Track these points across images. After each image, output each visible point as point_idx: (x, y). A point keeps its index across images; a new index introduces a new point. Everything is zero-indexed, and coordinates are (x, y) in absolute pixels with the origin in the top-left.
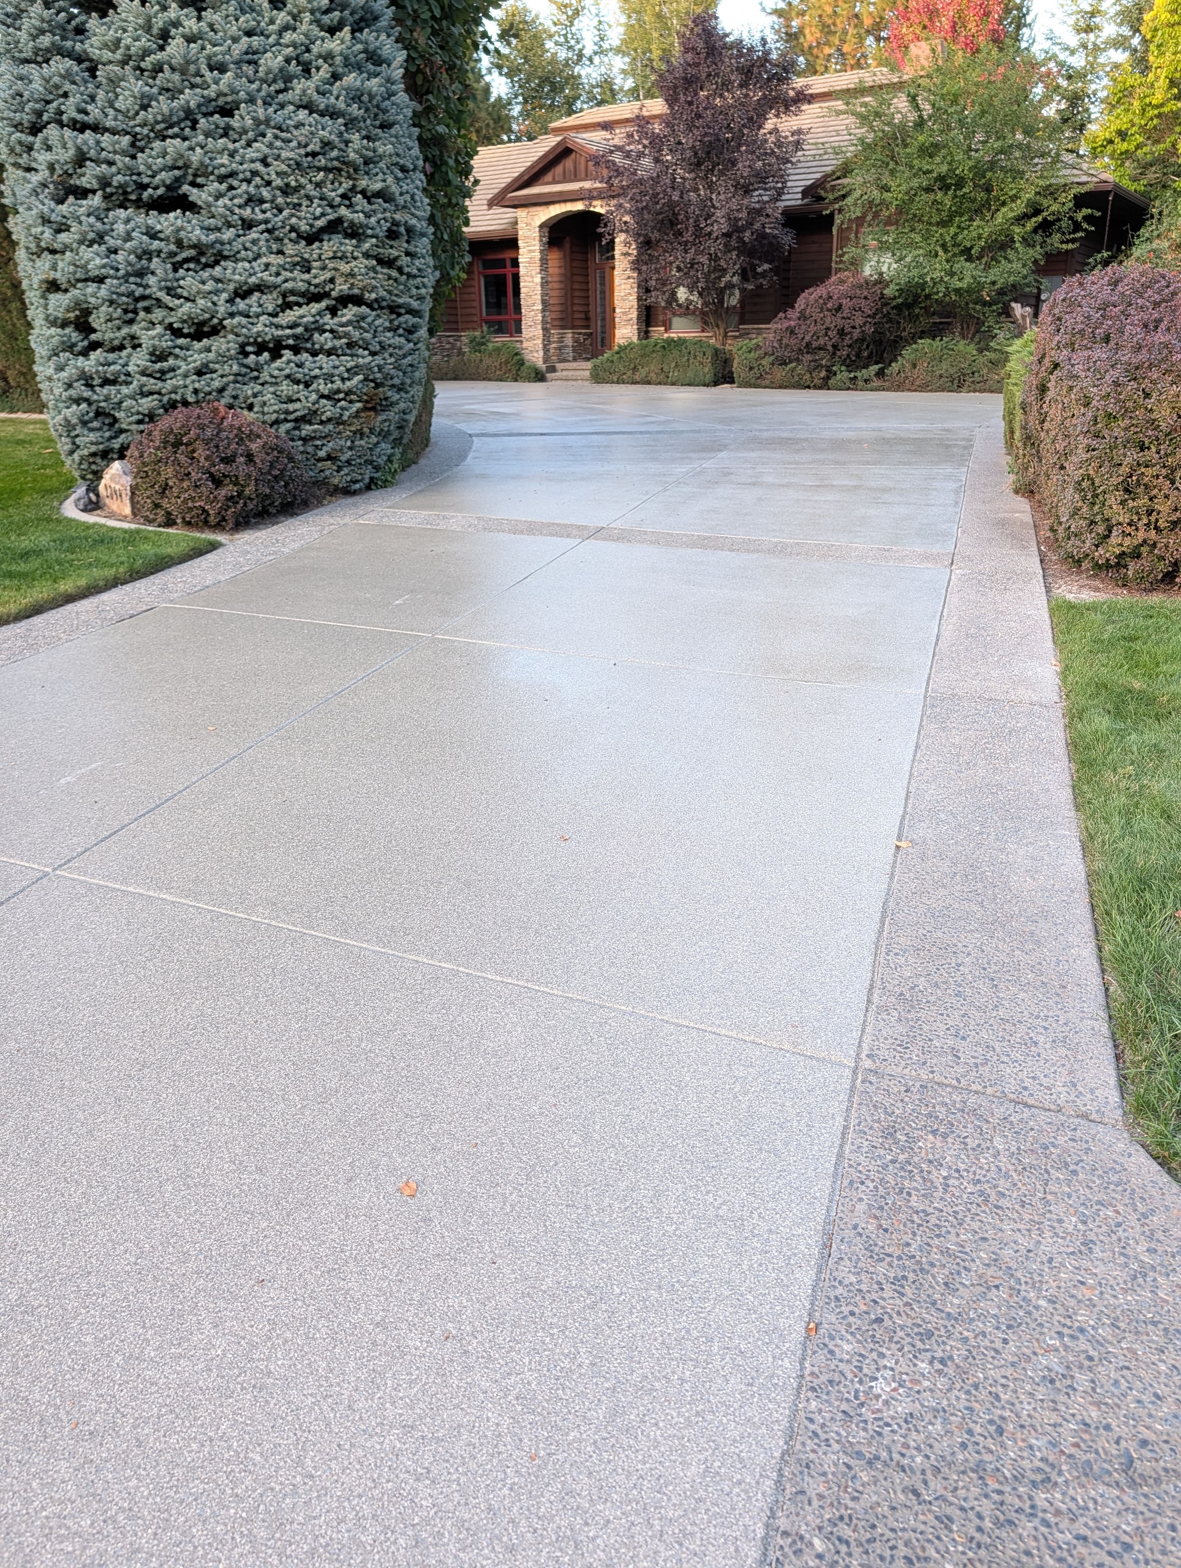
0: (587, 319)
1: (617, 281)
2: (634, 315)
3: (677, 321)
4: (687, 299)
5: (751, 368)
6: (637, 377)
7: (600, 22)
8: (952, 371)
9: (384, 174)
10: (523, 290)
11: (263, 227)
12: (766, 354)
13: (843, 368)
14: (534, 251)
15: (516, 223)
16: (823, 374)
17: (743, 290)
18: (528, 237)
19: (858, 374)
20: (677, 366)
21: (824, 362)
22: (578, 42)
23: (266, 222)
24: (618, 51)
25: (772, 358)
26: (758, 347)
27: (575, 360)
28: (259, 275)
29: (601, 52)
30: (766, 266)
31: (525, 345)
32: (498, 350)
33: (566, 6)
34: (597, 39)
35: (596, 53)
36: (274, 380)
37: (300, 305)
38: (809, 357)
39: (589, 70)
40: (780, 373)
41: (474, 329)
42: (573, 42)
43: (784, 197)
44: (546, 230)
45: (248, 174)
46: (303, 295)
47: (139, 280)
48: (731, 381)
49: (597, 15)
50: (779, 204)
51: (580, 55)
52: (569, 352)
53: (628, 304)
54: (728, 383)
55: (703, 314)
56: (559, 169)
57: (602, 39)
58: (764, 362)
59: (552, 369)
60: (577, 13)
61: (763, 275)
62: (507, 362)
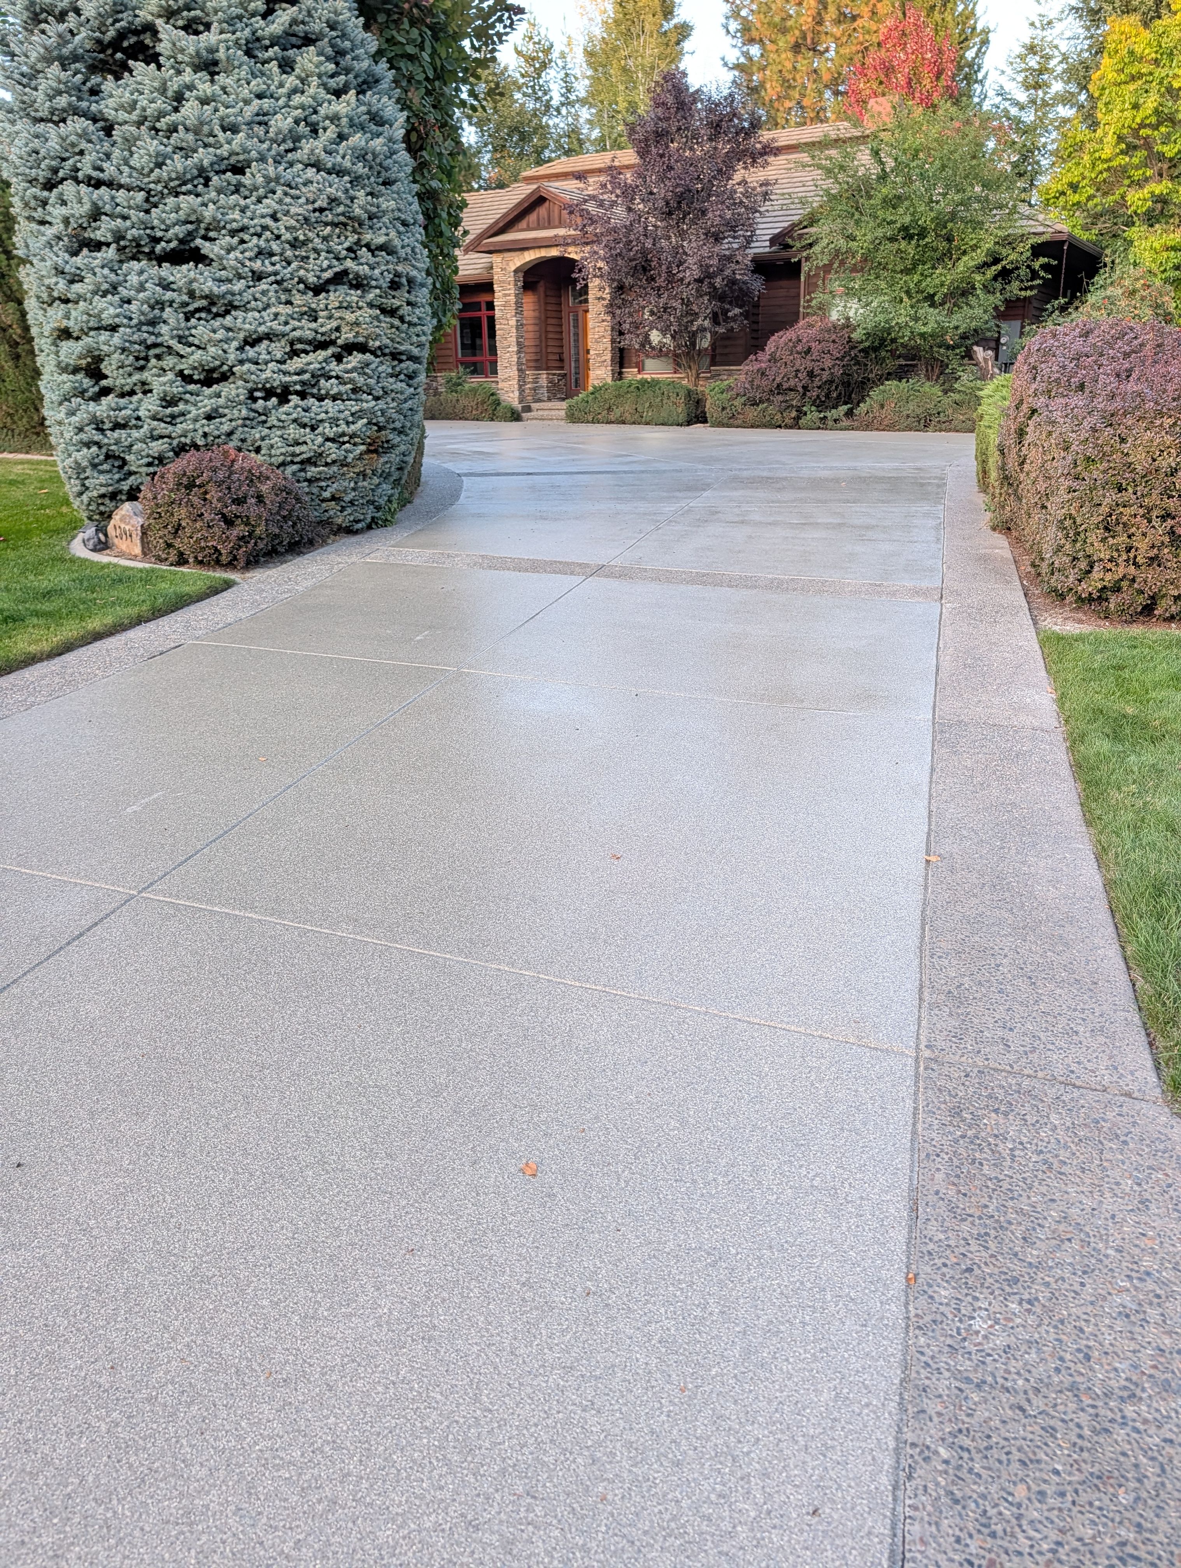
0: (561, 360)
1: (590, 324)
2: (608, 356)
3: (650, 363)
4: (660, 342)
5: (724, 409)
6: (612, 417)
7: (567, 75)
8: (919, 411)
9: (387, 228)
10: (498, 333)
11: (272, 278)
12: (738, 395)
13: (813, 408)
14: (509, 295)
15: (492, 268)
16: (794, 414)
17: (714, 334)
18: (504, 282)
19: (828, 414)
20: (650, 406)
21: (794, 403)
22: (545, 94)
23: (276, 274)
24: (583, 102)
25: (744, 398)
26: (730, 388)
27: (549, 400)
28: (269, 324)
29: (568, 103)
30: (737, 311)
31: (500, 386)
32: (474, 391)
33: (533, 59)
34: (564, 90)
35: (563, 104)
36: (281, 424)
37: (307, 352)
38: (780, 398)
39: (557, 120)
40: (752, 413)
41: (450, 370)
42: (540, 94)
43: (753, 245)
44: (521, 275)
45: (259, 229)
46: (309, 342)
47: (151, 329)
48: (705, 421)
49: (564, 68)
50: (748, 251)
51: (548, 106)
52: (544, 393)
53: (601, 347)
54: (701, 422)
55: (676, 356)
56: (533, 217)
57: (569, 91)
58: (736, 403)
59: (528, 409)
60: (544, 66)
61: (734, 319)
62: (483, 402)
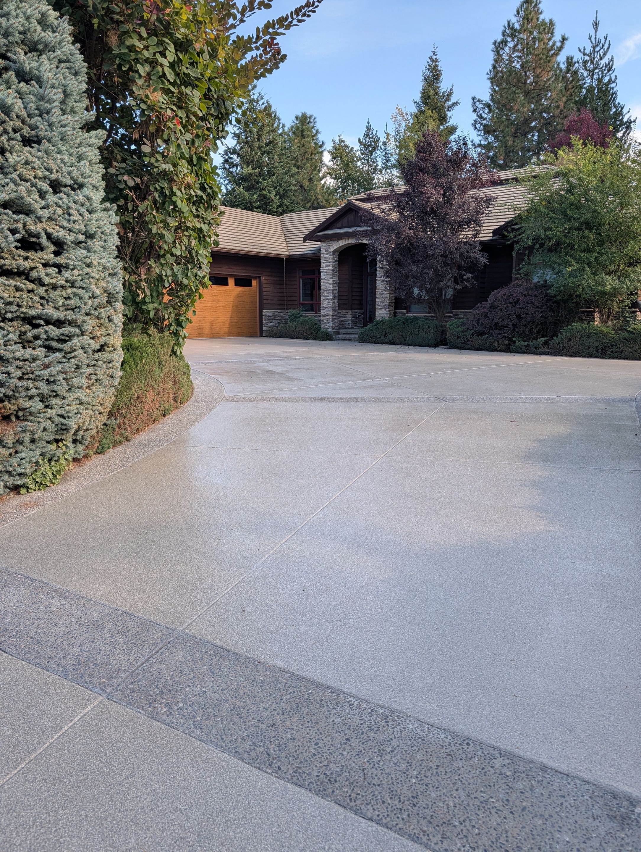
0: (361, 304)
1: (378, 283)
2: (387, 303)
3: (413, 308)
5: (458, 337)
6: (386, 340)
10: (322, 287)
12: (468, 329)
13: (520, 339)
14: (329, 266)
16: (506, 342)
17: (454, 289)
18: (326, 258)
19: (530, 343)
21: (507, 335)
25: (472, 331)
26: (463, 324)
27: (352, 327)
31: (322, 319)
40: (478, 340)
41: (294, 309)
44: (337, 254)
48: (446, 345)
53: (383, 297)
55: (430, 303)
56: (345, 220)
58: (466, 334)
59: (338, 333)
62: (310, 329)
